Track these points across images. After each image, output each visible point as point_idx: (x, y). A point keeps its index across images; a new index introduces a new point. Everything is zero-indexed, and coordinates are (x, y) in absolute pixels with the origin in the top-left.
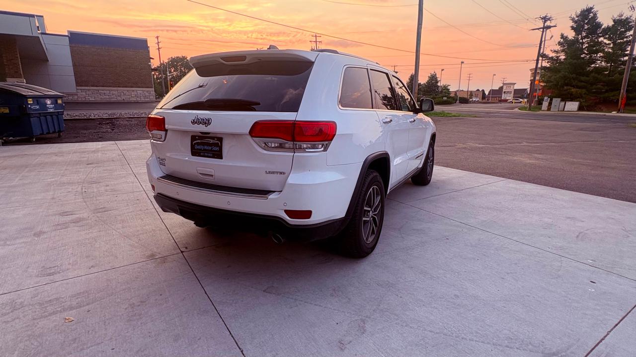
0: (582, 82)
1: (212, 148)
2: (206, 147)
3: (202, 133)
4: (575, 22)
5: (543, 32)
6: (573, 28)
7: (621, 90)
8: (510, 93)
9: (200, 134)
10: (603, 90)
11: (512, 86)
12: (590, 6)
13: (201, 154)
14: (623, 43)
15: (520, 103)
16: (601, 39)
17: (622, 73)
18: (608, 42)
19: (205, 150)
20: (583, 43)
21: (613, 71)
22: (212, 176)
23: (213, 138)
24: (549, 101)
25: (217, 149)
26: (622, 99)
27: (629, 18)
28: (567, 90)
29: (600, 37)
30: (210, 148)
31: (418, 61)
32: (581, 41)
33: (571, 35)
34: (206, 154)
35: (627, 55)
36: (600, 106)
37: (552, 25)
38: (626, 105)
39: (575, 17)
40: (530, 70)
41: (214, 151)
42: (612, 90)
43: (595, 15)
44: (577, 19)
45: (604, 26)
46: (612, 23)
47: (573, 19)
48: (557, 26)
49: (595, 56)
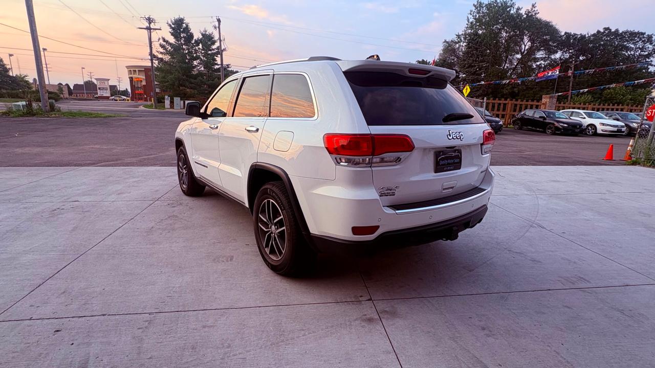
0: (192, 83)
2: (449, 161)
4: (173, 29)
5: (150, 33)
6: (172, 34)
8: (106, 89)
11: (106, 82)
12: (181, 17)
14: (212, 54)
15: (123, 100)
19: (448, 164)
20: (184, 49)
21: (211, 76)
22: (453, 187)
23: (454, 151)
24: (169, 100)
25: (458, 160)
27: (211, 35)
28: (182, 90)
29: (194, 46)
30: (453, 161)
31: (36, 44)
32: (182, 47)
33: (172, 40)
35: (218, 65)
37: (155, 27)
39: (171, 24)
40: (127, 67)
41: (456, 163)
43: (187, 26)
44: (173, 26)
45: (195, 37)
46: (201, 37)
47: (170, 26)
48: (160, 29)
49: (195, 62)
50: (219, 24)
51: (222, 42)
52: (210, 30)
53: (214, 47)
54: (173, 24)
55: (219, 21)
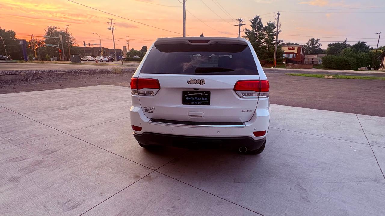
1: (201, 99)
2: (196, 98)
3: (195, 89)
5: (240, 27)
6: (251, 26)
7: (274, 57)
9: (194, 90)
10: (266, 57)
12: (258, 16)
13: (192, 103)
14: (273, 34)
16: (263, 32)
17: (273, 49)
18: (266, 34)
19: (195, 100)
20: (256, 34)
21: (270, 48)
22: (201, 116)
23: (202, 92)
25: (206, 99)
26: (275, 61)
27: (273, 24)
29: (263, 31)
30: (200, 99)
32: (255, 32)
33: (251, 29)
34: (196, 103)
35: (275, 41)
36: (266, 65)
37: (243, 24)
38: (277, 64)
39: (252, 20)
41: (203, 100)
42: (270, 57)
43: (260, 20)
44: (253, 22)
45: (264, 26)
46: (267, 25)
47: (251, 22)
48: (245, 24)
49: (262, 40)
50: (278, 16)
51: (279, 27)
52: (273, 21)
53: (274, 30)
54: (253, 21)
55: (278, 14)
